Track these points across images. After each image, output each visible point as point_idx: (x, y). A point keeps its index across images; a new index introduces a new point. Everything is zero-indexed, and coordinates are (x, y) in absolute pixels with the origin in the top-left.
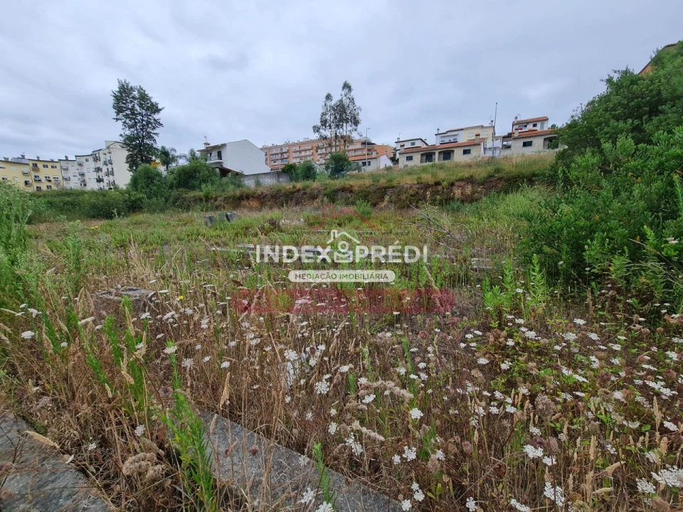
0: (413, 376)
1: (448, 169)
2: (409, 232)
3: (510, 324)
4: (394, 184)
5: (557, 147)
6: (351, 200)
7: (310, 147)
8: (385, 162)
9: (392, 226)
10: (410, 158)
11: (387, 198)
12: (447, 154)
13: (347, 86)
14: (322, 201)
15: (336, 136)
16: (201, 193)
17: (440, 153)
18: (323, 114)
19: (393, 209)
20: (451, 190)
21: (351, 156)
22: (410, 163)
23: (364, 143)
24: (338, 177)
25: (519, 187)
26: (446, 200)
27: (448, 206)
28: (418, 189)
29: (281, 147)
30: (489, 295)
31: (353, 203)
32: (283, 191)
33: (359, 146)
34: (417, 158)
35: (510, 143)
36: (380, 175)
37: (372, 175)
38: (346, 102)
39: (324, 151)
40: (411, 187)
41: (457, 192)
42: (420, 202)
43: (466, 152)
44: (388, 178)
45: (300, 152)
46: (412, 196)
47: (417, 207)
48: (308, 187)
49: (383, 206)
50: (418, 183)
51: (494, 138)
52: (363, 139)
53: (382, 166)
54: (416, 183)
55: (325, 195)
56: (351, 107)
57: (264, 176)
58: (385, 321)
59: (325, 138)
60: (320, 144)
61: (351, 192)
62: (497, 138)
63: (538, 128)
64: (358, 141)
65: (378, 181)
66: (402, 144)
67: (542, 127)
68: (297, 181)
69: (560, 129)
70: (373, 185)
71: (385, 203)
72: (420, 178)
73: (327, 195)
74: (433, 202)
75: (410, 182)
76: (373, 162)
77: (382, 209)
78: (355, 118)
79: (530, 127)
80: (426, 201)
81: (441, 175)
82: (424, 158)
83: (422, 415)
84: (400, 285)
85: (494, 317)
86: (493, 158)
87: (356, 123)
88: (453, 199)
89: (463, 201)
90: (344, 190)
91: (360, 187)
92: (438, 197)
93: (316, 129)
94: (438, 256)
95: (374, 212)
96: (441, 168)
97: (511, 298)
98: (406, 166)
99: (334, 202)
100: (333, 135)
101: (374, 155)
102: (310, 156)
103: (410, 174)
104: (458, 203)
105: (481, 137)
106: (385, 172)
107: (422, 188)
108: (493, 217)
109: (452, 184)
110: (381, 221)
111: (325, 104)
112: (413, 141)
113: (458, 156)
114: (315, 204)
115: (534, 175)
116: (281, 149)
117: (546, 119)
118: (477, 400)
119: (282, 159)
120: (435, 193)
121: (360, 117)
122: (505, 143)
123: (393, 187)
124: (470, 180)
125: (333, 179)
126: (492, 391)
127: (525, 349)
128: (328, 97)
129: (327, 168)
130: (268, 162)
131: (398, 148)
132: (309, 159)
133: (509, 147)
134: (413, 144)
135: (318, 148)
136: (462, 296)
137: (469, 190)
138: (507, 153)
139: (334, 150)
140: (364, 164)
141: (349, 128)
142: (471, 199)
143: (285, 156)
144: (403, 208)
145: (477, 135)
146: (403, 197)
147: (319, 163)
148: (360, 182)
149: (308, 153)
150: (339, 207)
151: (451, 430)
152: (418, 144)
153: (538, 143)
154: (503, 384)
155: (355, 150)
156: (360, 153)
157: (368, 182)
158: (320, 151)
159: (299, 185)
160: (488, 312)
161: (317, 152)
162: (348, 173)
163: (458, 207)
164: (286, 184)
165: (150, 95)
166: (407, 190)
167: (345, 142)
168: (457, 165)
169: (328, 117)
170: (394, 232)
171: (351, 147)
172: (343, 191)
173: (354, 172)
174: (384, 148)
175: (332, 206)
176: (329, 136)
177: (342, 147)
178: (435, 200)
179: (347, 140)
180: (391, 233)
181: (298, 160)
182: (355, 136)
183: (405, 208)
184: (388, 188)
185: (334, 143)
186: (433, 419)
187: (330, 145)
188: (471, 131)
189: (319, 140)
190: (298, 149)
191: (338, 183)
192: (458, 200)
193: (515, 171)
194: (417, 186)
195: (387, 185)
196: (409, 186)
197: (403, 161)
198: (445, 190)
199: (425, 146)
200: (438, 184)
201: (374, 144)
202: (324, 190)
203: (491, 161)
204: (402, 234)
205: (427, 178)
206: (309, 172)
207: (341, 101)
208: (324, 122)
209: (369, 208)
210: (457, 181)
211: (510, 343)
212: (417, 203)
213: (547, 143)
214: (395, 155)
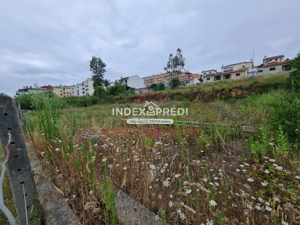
0: (211, 183)
1: (228, 83)
2: (208, 113)
3: (266, 161)
4: (201, 90)
5: (291, 69)
6: (180, 98)
7: (163, 76)
8: (196, 81)
9: (200, 110)
10: (208, 79)
11: (197, 97)
12: (227, 76)
13: (179, 50)
14: (168, 99)
15: (174, 71)
16: (119, 97)
17: (223, 76)
18: (168, 62)
19: (200, 102)
20: (230, 93)
21: (181, 79)
22: (209, 81)
23: (186, 73)
24: (175, 89)
25: (268, 90)
26: (228, 98)
27: (229, 101)
28: (213, 93)
29: (150, 77)
30: (253, 145)
31: (182, 100)
32: (151, 95)
33: (184, 75)
34: (212, 79)
35: (262, 69)
36: (194, 87)
37: (190, 87)
38: (179, 56)
39: (168, 78)
40: (209, 92)
41: (234, 94)
42: (214, 99)
43: (237, 75)
44: (198, 88)
45: (158, 78)
46: (210, 96)
47: (212, 101)
48: (161, 93)
49: (195, 101)
50: (213, 90)
51: (253, 67)
52: (186, 72)
53: (195, 83)
54: (212, 90)
55: (169, 96)
56: (181, 59)
57: (143, 89)
58: (197, 155)
59: (169, 72)
60: (167, 75)
61: (180, 95)
62: (255, 67)
63: (279, 61)
64: (184, 73)
65: (193, 90)
66: (205, 73)
67: (281, 60)
68: (157, 91)
69: (292, 61)
70: (191, 91)
71: (197, 99)
72: (214, 88)
73: (170, 97)
74: (221, 99)
75: (209, 90)
76: (191, 81)
77: (195, 102)
78: (182, 63)
79: (274, 61)
80: (217, 98)
81: (225, 86)
82: (216, 78)
83: (216, 204)
84: (204, 138)
85: (257, 157)
86: (253, 77)
87: (183, 65)
88: (231, 97)
89: (237, 98)
90: (177, 94)
91: (185, 92)
92: (223, 96)
93: (165, 69)
94: (224, 125)
95: (192, 104)
96: (225, 83)
97: (266, 148)
98: (207, 82)
99: (172, 100)
100: (173, 71)
101: (191, 78)
102: (162, 80)
103: (209, 86)
104: (234, 99)
105: (245, 67)
106: (197, 86)
107: (215, 92)
108: (254, 106)
109: (231, 90)
110: (194, 108)
111: (170, 58)
112: (210, 71)
113: (233, 77)
114: (165, 101)
115: (277, 84)
116: (151, 78)
117: (283, 56)
118: (248, 201)
119: (151, 82)
120: (221, 95)
121: (185, 63)
122: (259, 69)
123: (200, 92)
124: (240, 88)
125: (173, 90)
126: (257, 197)
127: (276, 176)
128: (171, 55)
129: (170, 85)
130: (145, 84)
131: (203, 74)
132: (162, 81)
133: (262, 71)
134: (210, 72)
135: (166, 77)
136: (237, 145)
137: (240, 92)
138: (261, 74)
139: (173, 77)
140: (187, 82)
141: (180, 67)
142: (241, 97)
143: (152, 80)
144: (205, 102)
145: (243, 67)
146: (206, 97)
147: (166, 83)
148: (185, 91)
149: (162, 79)
150: (175, 102)
151: (233, 216)
152: (213, 72)
153: (279, 69)
154: (264, 194)
155: (182, 77)
156: (184, 78)
157: (188, 90)
158: (167, 78)
159: (158, 92)
160: (253, 154)
161: (165, 78)
162: (179, 87)
163: (234, 101)
164: (152, 92)
165: (102, 61)
166: (207, 93)
167: (178, 73)
168: (233, 81)
169: (170, 64)
170: (201, 113)
171: (181, 76)
172: (177, 95)
173: (182, 86)
174: (196, 75)
175: (172, 101)
176: (171, 71)
177: (177, 76)
178: (222, 98)
179: (179, 73)
180: (199, 113)
181: (157, 82)
182: (182, 71)
183: (206, 102)
184: (198, 93)
185: (173, 74)
186: (223, 207)
187: (171, 75)
188: (239, 65)
189: (167, 73)
190: (157, 77)
191: (175, 91)
192: (234, 97)
193: (266, 83)
194: (213, 91)
195: (197, 91)
196: (208, 92)
197: (205, 81)
198: (227, 93)
199: (216, 73)
200: (223, 90)
201: (191, 74)
202: (168, 94)
203: (250, 79)
204: (205, 114)
205: (218, 87)
206: (162, 87)
207: (176, 56)
208: (169, 66)
209: (189, 102)
210: (233, 88)
211: (267, 171)
212: (213, 99)
213: (284, 68)
214: (201, 78)
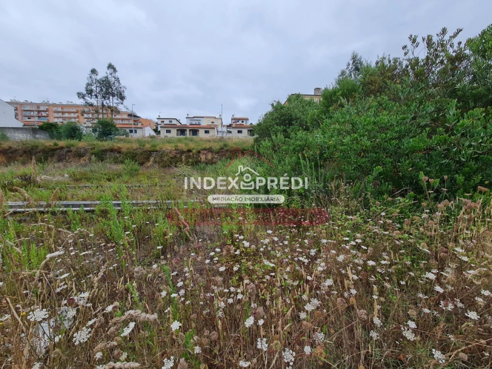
0: (173, 295)
1: (196, 142)
2: (170, 185)
3: (238, 240)
4: (158, 148)
5: (254, 135)
6: (119, 159)
7: (74, 110)
8: (149, 132)
9: (157, 180)
10: (168, 131)
11: (152, 159)
12: (195, 132)
13: (110, 66)
14: (90, 159)
15: (103, 105)
17: (190, 130)
18: (88, 85)
19: (157, 167)
20: (199, 156)
21: (118, 124)
22: (169, 135)
23: (130, 115)
24: (106, 140)
25: (237, 156)
26: (196, 162)
27: (197, 167)
28: (176, 153)
29: (38, 105)
30: (224, 224)
31: (122, 162)
32: (40, 148)
33: (126, 117)
34: (174, 132)
35: (231, 130)
36: (145, 141)
37: (138, 141)
38: (112, 80)
39: (90, 116)
40: (170, 152)
41: (203, 157)
42: (178, 164)
43: (207, 132)
44: (152, 144)
45: (63, 113)
46: (171, 158)
47: (176, 167)
48: (73, 145)
49: (149, 165)
50: (176, 150)
51: (222, 125)
52: (129, 112)
53: (147, 135)
54: (174, 149)
55: (92, 154)
56: (117, 85)
57: (12, 130)
58: (153, 256)
59: (92, 105)
60: (86, 109)
61: (119, 152)
62: (224, 126)
63: (244, 123)
64: (124, 113)
65: (144, 146)
66: (162, 120)
67: (246, 123)
68: (59, 138)
69: (254, 126)
70: (140, 148)
71: (151, 163)
72: (176, 146)
73: (96, 154)
74: (187, 163)
75: (169, 148)
76: (138, 131)
77: (148, 167)
78: (121, 94)
79: (240, 122)
80: (182, 162)
81: (191, 145)
82: (179, 132)
83: (180, 325)
84: (164, 225)
85: (229, 237)
86: (222, 137)
87: (122, 98)
88: (200, 162)
89: (206, 164)
90: (112, 150)
91: (128, 149)
92: (190, 160)
93: (81, 95)
94: (192, 201)
95: (141, 170)
96: (191, 141)
97: (237, 224)
98: (166, 136)
99: (102, 161)
100: (100, 104)
101: (140, 125)
102: (75, 118)
103: (169, 142)
104: (204, 165)
105: (215, 124)
106: (150, 139)
107: (178, 153)
108: (225, 174)
109: (199, 152)
110: (148, 177)
111: (91, 77)
112: (170, 120)
113: (201, 133)
114: (82, 161)
115: (245, 150)
116: (38, 107)
117: (247, 119)
118: (219, 298)
119: (39, 117)
120: (188, 157)
121: (126, 94)
122: (228, 130)
123: (157, 151)
124: (210, 150)
125: (102, 141)
126: (228, 288)
127: (247, 254)
128: (94, 71)
129: (94, 131)
130: (20, 117)
131: (159, 123)
132: (73, 120)
133: (230, 132)
134: (171, 122)
135: (83, 113)
136: (208, 228)
137: (210, 156)
138: (229, 135)
139: (101, 116)
140: (131, 131)
141: (115, 101)
142: (211, 162)
143: (44, 114)
144: (165, 167)
145: (212, 122)
146: (165, 159)
147: (85, 125)
148: (128, 145)
149: (72, 115)
150: (108, 165)
152: (174, 122)
153: (245, 131)
154: (237, 280)
155: (122, 120)
156: (126, 122)
157: (135, 146)
158: (86, 116)
159: (62, 143)
160: (225, 235)
161: (82, 115)
162: (116, 137)
163: (204, 167)
164: (44, 140)
166: (167, 154)
167: (112, 111)
168: (201, 140)
169: (93, 88)
170: (158, 184)
171: (118, 117)
172: (112, 152)
173: (122, 137)
174: (148, 122)
175: (100, 164)
176: (95, 103)
177: (110, 115)
178: (188, 162)
179: (114, 110)
180: (156, 185)
181: (61, 120)
182: (121, 108)
183: (167, 167)
184: (152, 151)
185: (101, 111)
187: (97, 112)
188: (209, 119)
189: (85, 106)
190: (60, 109)
191: (106, 144)
192: (203, 162)
193: (235, 146)
194: (175, 151)
195: (152, 149)
196: (169, 151)
197: (163, 133)
198: (195, 155)
199: (179, 124)
200: (189, 151)
201: (139, 117)
202: (91, 149)
203: (221, 139)
204: (165, 186)
205: (182, 146)
206: (73, 132)
207: (107, 77)
208: (90, 92)
209: (136, 166)
210: (202, 150)
211: (238, 252)
212: (176, 163)
213: (249, 132)
214: (157, 128)
